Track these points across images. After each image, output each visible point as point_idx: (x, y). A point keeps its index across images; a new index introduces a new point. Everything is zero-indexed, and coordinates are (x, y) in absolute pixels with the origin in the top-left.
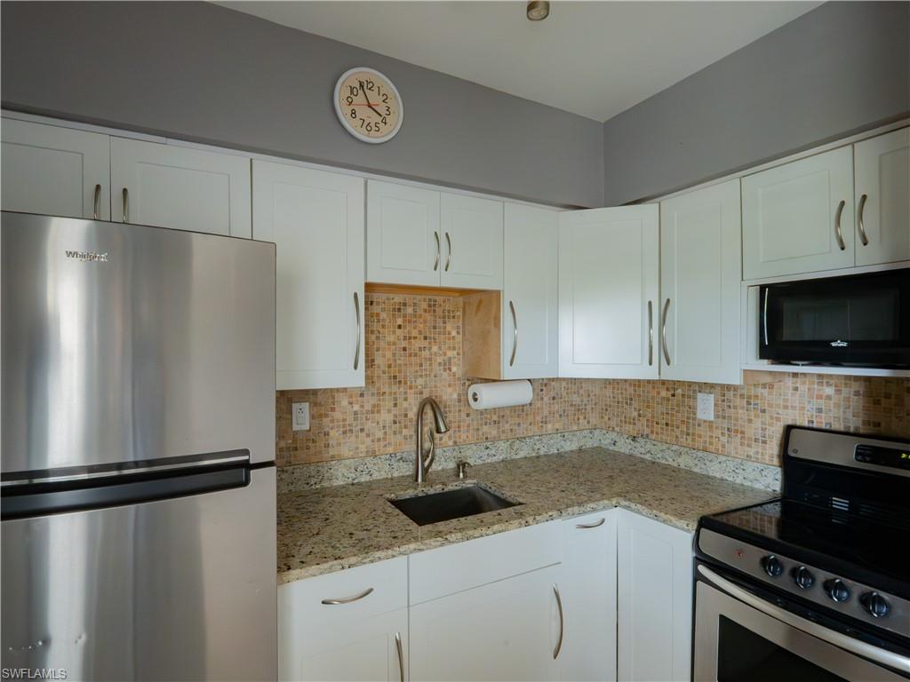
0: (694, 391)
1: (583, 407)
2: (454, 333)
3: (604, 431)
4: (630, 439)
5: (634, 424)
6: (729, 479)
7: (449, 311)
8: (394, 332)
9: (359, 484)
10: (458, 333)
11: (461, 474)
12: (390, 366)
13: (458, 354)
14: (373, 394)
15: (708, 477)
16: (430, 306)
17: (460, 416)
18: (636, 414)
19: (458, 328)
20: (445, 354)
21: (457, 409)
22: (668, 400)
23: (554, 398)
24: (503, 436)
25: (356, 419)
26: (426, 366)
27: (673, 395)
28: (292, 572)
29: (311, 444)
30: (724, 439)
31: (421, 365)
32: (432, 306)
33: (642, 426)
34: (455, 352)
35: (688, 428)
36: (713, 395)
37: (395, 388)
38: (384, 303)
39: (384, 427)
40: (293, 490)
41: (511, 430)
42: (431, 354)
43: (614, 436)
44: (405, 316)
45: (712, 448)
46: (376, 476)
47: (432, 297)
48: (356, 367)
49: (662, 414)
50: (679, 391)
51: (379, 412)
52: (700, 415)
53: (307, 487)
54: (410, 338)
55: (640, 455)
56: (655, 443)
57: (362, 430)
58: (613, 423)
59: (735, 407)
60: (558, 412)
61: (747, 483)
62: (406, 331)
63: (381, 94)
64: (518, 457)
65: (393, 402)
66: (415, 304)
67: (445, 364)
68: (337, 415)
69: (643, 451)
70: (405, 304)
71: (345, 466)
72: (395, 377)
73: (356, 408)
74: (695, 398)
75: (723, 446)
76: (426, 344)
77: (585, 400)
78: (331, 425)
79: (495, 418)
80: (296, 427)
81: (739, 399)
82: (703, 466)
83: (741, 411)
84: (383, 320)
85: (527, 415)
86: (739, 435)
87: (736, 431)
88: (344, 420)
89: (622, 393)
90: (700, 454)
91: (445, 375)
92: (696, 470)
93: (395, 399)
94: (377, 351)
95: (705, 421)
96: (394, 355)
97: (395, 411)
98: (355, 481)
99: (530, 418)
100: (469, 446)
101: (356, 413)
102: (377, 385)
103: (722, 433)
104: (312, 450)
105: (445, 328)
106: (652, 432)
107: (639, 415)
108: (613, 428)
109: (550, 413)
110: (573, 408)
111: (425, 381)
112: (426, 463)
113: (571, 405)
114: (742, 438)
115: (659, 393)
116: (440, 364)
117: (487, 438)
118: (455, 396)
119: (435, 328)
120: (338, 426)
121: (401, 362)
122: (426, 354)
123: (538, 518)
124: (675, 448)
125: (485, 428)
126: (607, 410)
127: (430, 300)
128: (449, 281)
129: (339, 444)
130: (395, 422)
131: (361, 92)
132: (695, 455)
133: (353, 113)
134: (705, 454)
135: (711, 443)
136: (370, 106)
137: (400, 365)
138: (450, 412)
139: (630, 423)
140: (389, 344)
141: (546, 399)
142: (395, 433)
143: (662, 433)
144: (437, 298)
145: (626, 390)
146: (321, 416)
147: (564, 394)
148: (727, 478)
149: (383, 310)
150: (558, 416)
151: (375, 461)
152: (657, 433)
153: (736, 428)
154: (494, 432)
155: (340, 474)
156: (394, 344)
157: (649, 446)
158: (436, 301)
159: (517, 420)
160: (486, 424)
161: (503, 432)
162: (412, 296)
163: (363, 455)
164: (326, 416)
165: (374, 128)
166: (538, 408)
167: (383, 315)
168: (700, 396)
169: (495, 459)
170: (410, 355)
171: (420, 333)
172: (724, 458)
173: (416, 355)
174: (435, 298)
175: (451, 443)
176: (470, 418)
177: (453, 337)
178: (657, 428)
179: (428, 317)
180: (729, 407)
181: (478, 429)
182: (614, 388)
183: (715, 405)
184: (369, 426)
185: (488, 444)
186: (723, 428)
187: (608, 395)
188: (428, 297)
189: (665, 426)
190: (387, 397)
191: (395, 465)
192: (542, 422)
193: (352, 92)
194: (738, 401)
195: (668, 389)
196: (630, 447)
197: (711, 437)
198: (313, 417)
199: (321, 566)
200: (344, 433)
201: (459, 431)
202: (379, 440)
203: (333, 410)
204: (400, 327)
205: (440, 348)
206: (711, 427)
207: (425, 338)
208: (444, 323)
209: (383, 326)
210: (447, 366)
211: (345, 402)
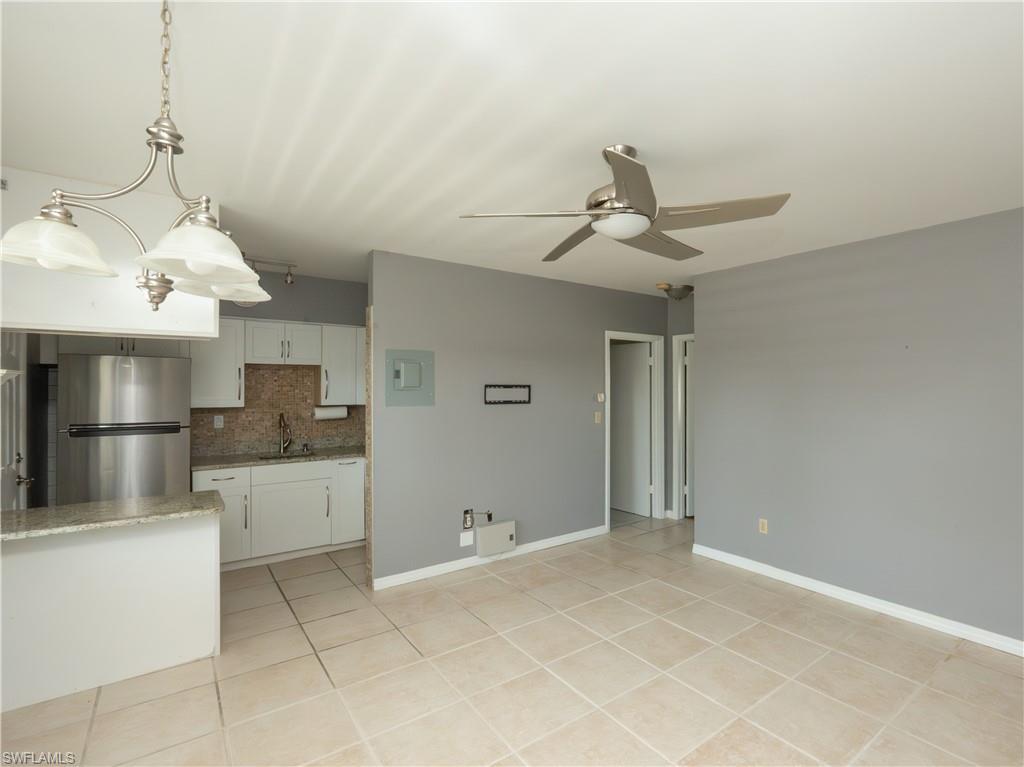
2: (309, 384)
7: (306, 373)
8: (273, 384)
11: (305, 450)
12: (269, 399)
14: (259, 413)
17: (312, 424)
19: (311, 381)
20: (303, 394)
21: (311, 420)
25: (250, 424)
26: (291, 399)
29: (224, 435)
31: (288, 399)
34: (310, 393)
37: (271, 410)
38: (267, 369)
39: (266, 428)
40: (214, 455)
41: (345, 432)
42: (294, 394)
44: (279, 376)
46: (260, 451)
48: (239, 398)
51: (263, 421)
53: (222, 454)
54: (282, 386)
57: (253, 429)
62: (280, 383)
64: (349, 445)
65: (271, 416)
66: (285, 370)
67: (303, 399)
68: (239, 422)
71: (243, 445)
72: (273, 405)
73: (250, 419)
76: (291, 389)
78: (236, 426)
80: (216, 427)
85: (356, 425)
88: (243, 424)
91: (303, 404)
94: (262, 392)
96: (272, 394)
97: (272, 421)
98: (249, 452)
99: (359, 426)
101: (250, 421)
102: (262, 408)
104: (225, 438)
111: (291, 407)
112: (286, 445)
116: (300, 399)
118: (309, 414)
119: (297, 381)
120: (240, 427)
121: (277, 397)
122: (291, 393)
128: (289, 362)
129: (240, 435)
130: (271, 426)
138: (306, 422)
140: (269, 389)
142: (272, 431)
146: (230, 422)
151: (260, 443)
154: (334, 433)
155: (240, 449)
156: (273, 389)
158: (297, 368)
159: (350, 427)
160: (328, 428)
163: (254, 441)
164: (233, 422)
167: (266, 375)
169: (334, 446)
170: (282, 394)
171: (288, 383)
173: (285, 394)
175: (308, 437)
176: (318, 424)
179: (293, 376)
181: (324, 431)
184: (257, 427)
185: (330, 438)
190: (267, 414)
191: (273, 446)
198: (226, 422)
200: (243, 430)
201: (313, 431)
202: (263, 434)
203: (237, 419)
204: (275, 381)
205: (300, 391)
207: (291, 386)
209: (266, 381)
210: (305, 399)
211: (244, 416)
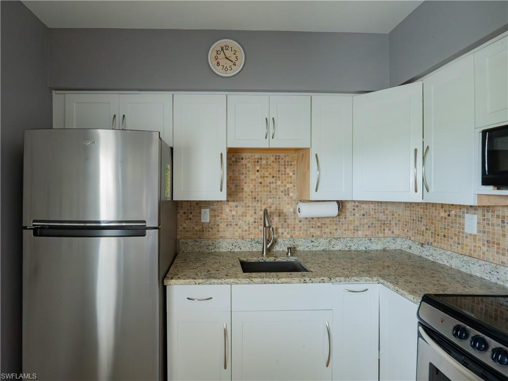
0: (463, 213)
1: (388, 222)
2: (291, 174)
3: (404, 240)
4: (420, 245)
5: (423, 235)
6: (486, 278)
7: (288, 162)
8: (255, 174)
9: (234, 252)
10: (294, 174)
11: (289, 253)
12: (252, 192)
13: (294, 186)
14: (242, 207)
15: (471, 276)
16: (276, 159)
17: (295, 221)
18: (424, 228)
19: (294, 171)
20: (285, 186)
21: (293, 217)
22: (445, 218)
23: (363, 215)
24: (325, 236)
25: (233, 219)
26: (274, 192)
27: (449, 215)
28: (172, 280)
29: (210, 230)
30: (485, 249)
31: (270, 192)
32: (277, 159)
33: (428, 237)
34: (292, 185)
35: (459, 239)
36: (476, 216)
37: (255, 204)
38: (249, 158)
39: (249, 224)
40: (201, 251)
41: (331, 233)
42: (276, 186)
43: (410, 242)
44: (261, 165)
45: (475, 255)
46: (243, 249)
47: (277, 154)
48: (221, 190)
49: (441, 228)
50: (453, 212)
51: (246, 216)
52: (467, 230)
53: (207, 251)
54: (264, 177)
55: (426, 257)
56: (436, 249)
57: (237, 225)
58: (410, 234)
59: (493, 225)
60: (367, 224)
61: (500, 283)
62: (262, 173)
63: (233, 50)
64: (334, 249)
65: (254, 211)
66: (267, 158)
67: (285, 192)
68: (224, 216)
69: (428, 254)
70: (261, 159)
71: (227, 242)
72: (255, 198)
73: (234, 213)
74: (464, 218)
75: (484, 254)
76: (274, 180)
77: (390, 218)
78: (220, 221)
79: (319, 224)
80: (203, 221)
81: (495, 219)
82: (468, 267)
83: (496, 228)
84: (249, 167)
85: (342, 224)
86: (496, 246)
87: (494, 243)
88: (227, 219)
89: (416, 214)
90: (466, 258)
91: (285, 198)
92: (463, 270)
93: (255, 210)
94: (245, 184)
95: (471, 235)
96: (255, 186)
97: (254, 216)
98: (232, 251)
99: (345, 226)
100: (300, 239)
101: (233, 216)
102: (245, 202)
103: (483, 244)
104: (211, 233)
105: (285, 171)
106: (435, 241)
107: (427, 229)
108: (410, 237)
109: (360, 224)
110: (380, 222)
111: (273, 201)
112: (268, 246)
113: (378, 220)
114: (498, 248)
115: (439, 213)
116: (282, 192)
117: (313, 236)
118: (292, 210)
119: (279, 171)
120: (224, 222)
121: (259, 190)
122: (273, 186)
123: (313, 279)
124: (448, 253)
125: (312, 230)
126: (406, 225)
127: (276, 156)
128: (274, 144)
129: (224, 231)
130: (255, 222)
131: (222, 52)
132: (462, 259)
133: (218, 64)
134: (469, 258)
135: (475, 251)
136: (227, 58)
137: (258, 191)
138: (288, 219)
139: (420, 235)
140: (252, 180)
141: (357, 215)
142: (255, 228)
143: (441, 243)
144: (281, 155)
145: (418, 212)
146: (215, 216)
147: (372, 212)
148: (485, 277)
149: (249, 162)
150: (367, 226)
151: (243, 241)
152: (438, 242)
153: (493, 240)
154: (318, 233)
155: (224, 246)
156: (255, 180)
157: (432, 251)
158: (279, 156)
159: (335, 227)
160: (312, 228)
161: (325, 233)
162: (265, 154)
163: (237, 238)
164: (218, 216)
165: (229, 69)
166: (351, 221)
167: (249, 165)
168: (467, 216)
169: (318, 249)
170: (264, 186)
171: (270, 174)
172: (483, 263)
173: (267, 186)
174: (279, 154)
175: (289, 236)
176: (301, 223)
177: (291, 176)
178: (438, 239)
179: (275, 165)
180: (488, 224)
181: (306, 230)
182: (410, 210)
183: (478, 223)
184: (240, 223)
185: (313, 239)
186: (484, 241)
187: (407, 214)
188: (274, 154)
189: (443, 237)
190: (250, 208)
191: (254, 245)
192: (354, 230)
193: (217, 53)
194: (496, 221)
195: (445, 211)
196: (419, 251)
197: (475, 246)
198: (211, 216)
199: (185, 281)
200: (227, 225)
201: (294, 230)
202: (246, 231)
203: (221, 213)
204: (258, 171)
205: (282, 182)
206: (475, 239)
207: (273, 177)
208: (285, 168)
209: (249, 171)
210: (287, 193)
211: (228, 210)
